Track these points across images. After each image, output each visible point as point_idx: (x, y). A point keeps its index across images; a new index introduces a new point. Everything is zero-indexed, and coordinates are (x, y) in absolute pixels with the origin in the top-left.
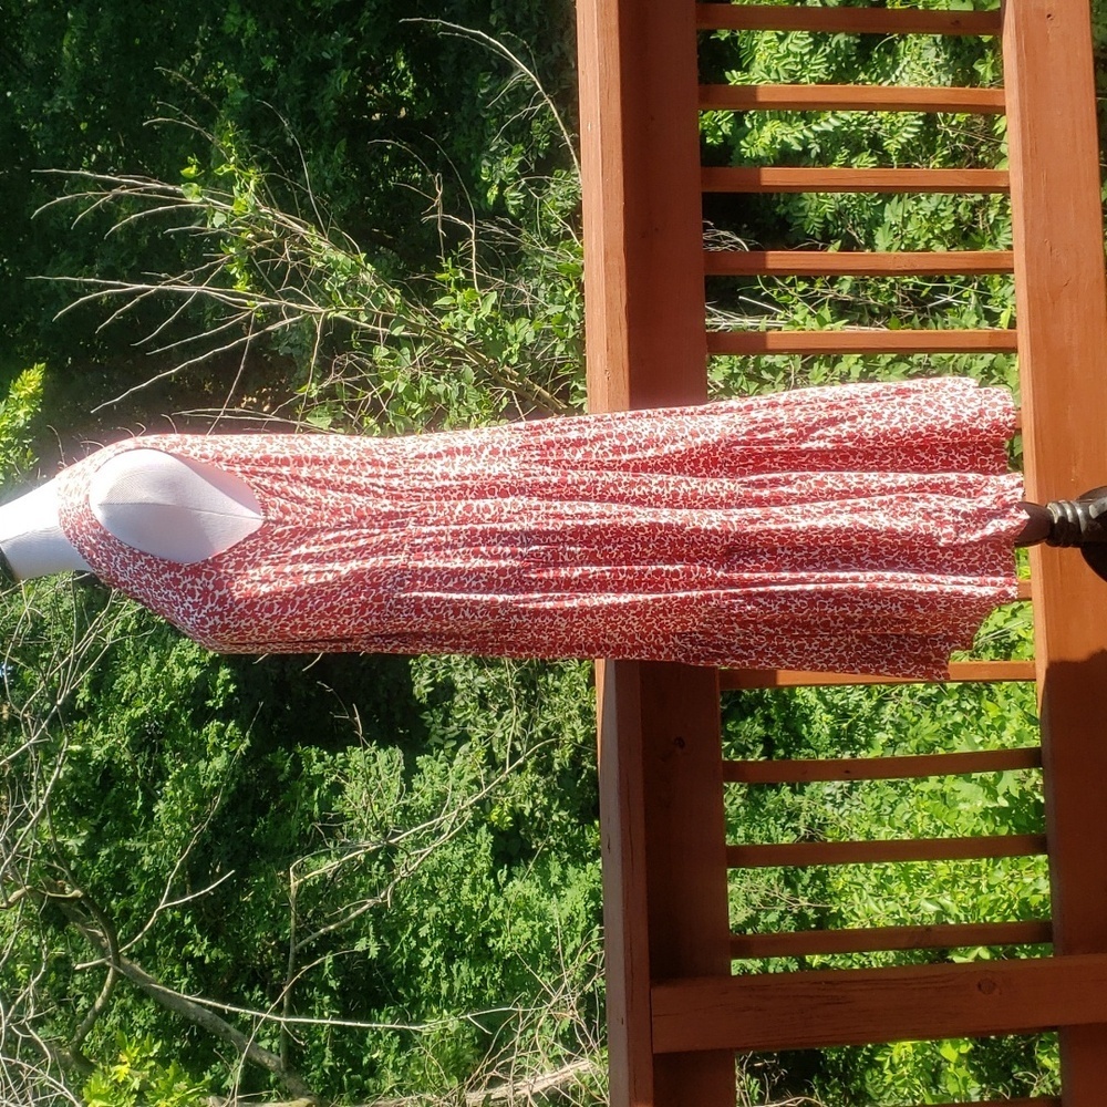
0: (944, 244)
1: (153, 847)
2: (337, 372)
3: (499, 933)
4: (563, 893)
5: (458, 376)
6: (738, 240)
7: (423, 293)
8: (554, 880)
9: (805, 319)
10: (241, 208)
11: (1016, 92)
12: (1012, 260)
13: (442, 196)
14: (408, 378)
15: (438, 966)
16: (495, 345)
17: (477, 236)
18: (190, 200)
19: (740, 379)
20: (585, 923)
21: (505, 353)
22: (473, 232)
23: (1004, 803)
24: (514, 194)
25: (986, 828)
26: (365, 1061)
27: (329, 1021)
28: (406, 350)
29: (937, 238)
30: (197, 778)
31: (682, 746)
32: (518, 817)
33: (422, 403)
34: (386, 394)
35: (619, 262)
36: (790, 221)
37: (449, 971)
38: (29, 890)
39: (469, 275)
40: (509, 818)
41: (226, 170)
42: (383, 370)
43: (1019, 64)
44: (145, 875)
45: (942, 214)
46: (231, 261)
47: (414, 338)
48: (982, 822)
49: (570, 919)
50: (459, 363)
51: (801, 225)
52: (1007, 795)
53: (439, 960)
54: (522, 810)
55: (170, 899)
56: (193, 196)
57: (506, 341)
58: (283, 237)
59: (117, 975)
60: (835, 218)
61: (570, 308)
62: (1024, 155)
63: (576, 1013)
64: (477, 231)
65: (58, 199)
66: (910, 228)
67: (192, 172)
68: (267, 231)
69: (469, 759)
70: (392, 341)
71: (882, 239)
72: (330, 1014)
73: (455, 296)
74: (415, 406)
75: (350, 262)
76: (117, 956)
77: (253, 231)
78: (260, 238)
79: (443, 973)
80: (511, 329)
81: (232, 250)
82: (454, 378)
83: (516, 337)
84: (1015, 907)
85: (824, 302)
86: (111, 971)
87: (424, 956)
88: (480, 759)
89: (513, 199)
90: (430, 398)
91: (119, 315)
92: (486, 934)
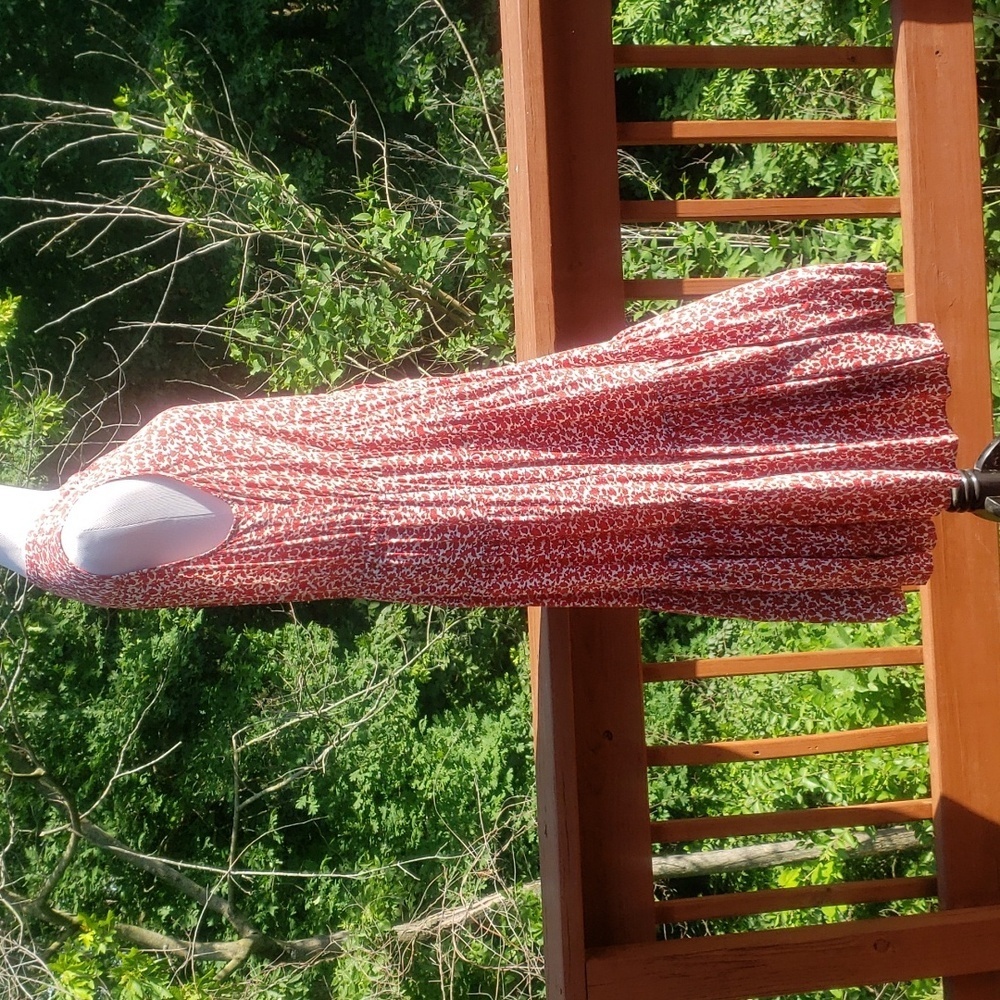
0: (815, 156)
1: (109, 715)
2: (262, 288)
3: (421, 776)
4: (478, 739)
5: (375, 290)
6: (631, 159)
7: (340, 209)
8: (471, 728)
9: (693, 235)
10: (169, 136)
12: (902, 281)
13: (357, 121)
14: (329, 293)
15: (368, 807)
16: (411, 263)
17: (388, 153)
18: (121, 128)
20: (499, 768)
21: (419, 269)
22: (384, 149)
23: (873, 688)
24: (428, 100)
25: (859, 712)
26: (307, 907)
27: (273, 873)
28: (326, 266)
30: (149, 652)
31: (611, 738)
32: (436, 671)
33: (343, 316)
34: (309, 307)
37: (377, 811)
39: (383, 196)
40: (428, 673)
42: (306, 286)
43: (910, 99)
44: (101, 740)
46: (161, 185)
47: (333, 252)
48: (855, 706)
49: (485, 765)
50: (376, 277)
52: (877, 681)
53: (368, 802)
55: (122, 769)
56: (124, 126)
57: (419, 257)
58: (208, 162)
61: (480, 225)
62: (914, 185)
63: (496, 872)
64: (388, 148)
67: (124, 101)
68: (193, 155)
69: (390, 620)
70: (315, 259)
72: (275, 865)
73: (372, 213)
74: (336, 318)
75: (271, 183)
76: (77, 820)
77: (180, 156)
78: (186, 162)
79: (373, 813)
80: (424, 247)
81: (161, 174)
82: (372, 292)
83: (429, 254)
84: (886, 783)
86: (72, 835)
87: (356, 799)
88: (401, 620)
90: (349, 311)
91: (58, 239)
92: (410, 777)
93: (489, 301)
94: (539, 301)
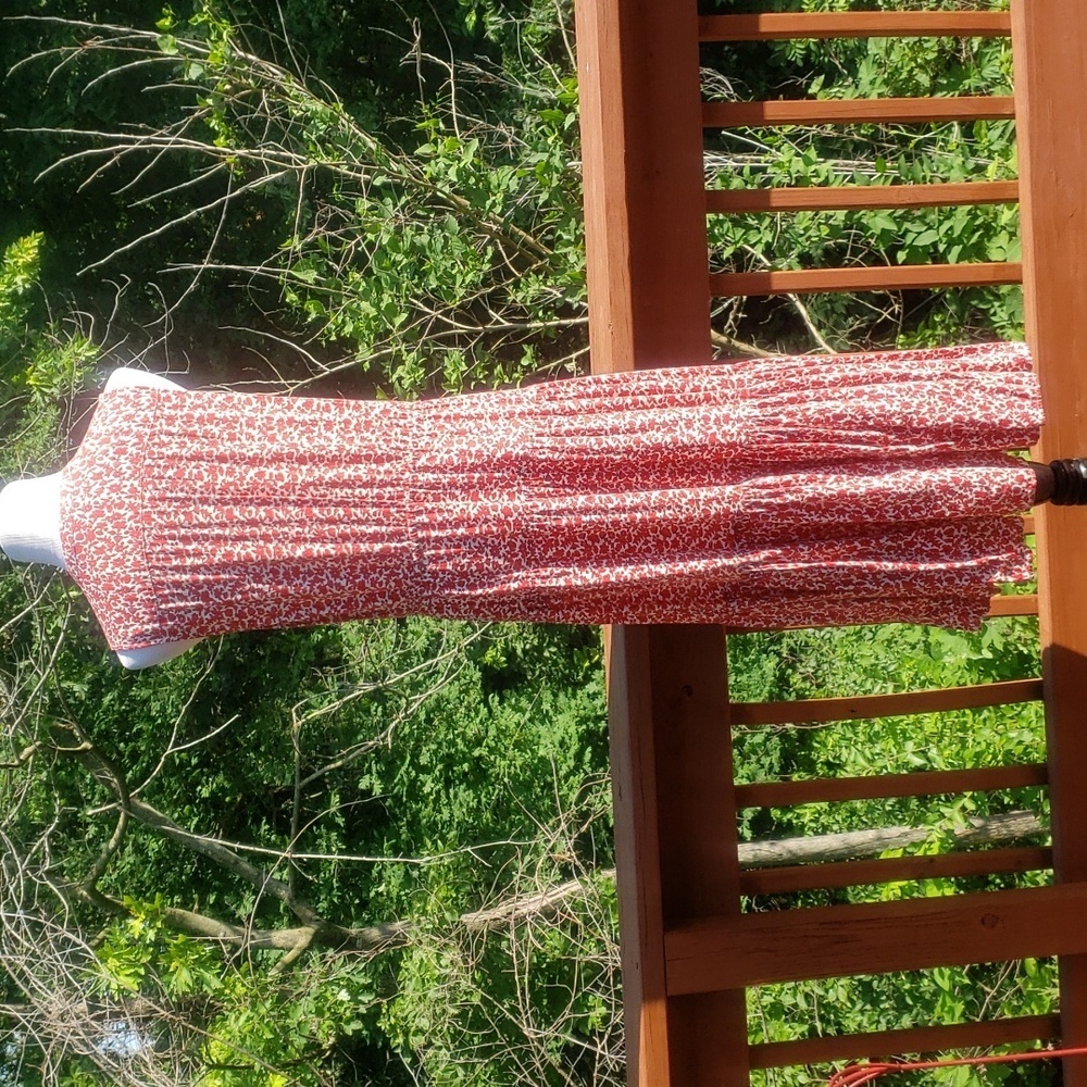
0: (927, 72)
2: (320, 225)
5: (442, 226)
6: (720, 77)
7: (402, 139)
8: (546, 706)
9: (790, 161)
10: (218, 60)
11: (1022, 14)
12: (1017, 189)
13: (421, 41)
14: (392, 229)
15: (438, 792)
16: (480, 194)
17: (456, 76)
18: (166, 52)
19: (726, 226)
20: (577, 746)
21: (488, 203)
22: (451, 71)
23: (987, 654)
24: (493, 19)
25: (970, 681)
26: (372, 894)
27: (335, 856)
28: (389, 200)
29: (920, 66)
31: (690, 694)
32: (510, 654)
33: (406, 254)
34: (371, 246)
35: (621, 212)
36: (771, 47)
38: (40, 747)
39: (449, 123)
40: (504, 659)
41: (200, 20)
42: (366, 222)
45: (925, 45)
46: (210, 114)
47: (396, 185)
49: (562, 743)
50: (440, 213)
51: (783, 51)
52: (992, 647)
53: (440, 786)
54: (514, 649)
55: (176, 744)
56: (169, 49)
57: (488, 190)
58: (260, 87)
59: (128, 818)
60: (819, 48)
61: (552, 155)
62: (1030, 82)
63: (574, 854)
64: (456, 70)
65: (33, 56)
66: (893, 57)
67: (167, 23)
68: (244, 81)
70: (376, 193)
71: (866, 72)
72: (338, 848)
73: (435, 142)
74: (399, 257)
75: (329, 111)
76: (127, 799)
77: (230, 82)
78: (237, 88)
80: (494, 178)
81: (210, 101)
82: (438, 228)
83: (499, 185)
84: (1000, 757)
85: (807, 139)
86: (122, 815)
87: (425, 782)
89: (492, 23)
90: (414, 249)
91: (99, 174)
93: (565, 237)
94: (611, 213)
